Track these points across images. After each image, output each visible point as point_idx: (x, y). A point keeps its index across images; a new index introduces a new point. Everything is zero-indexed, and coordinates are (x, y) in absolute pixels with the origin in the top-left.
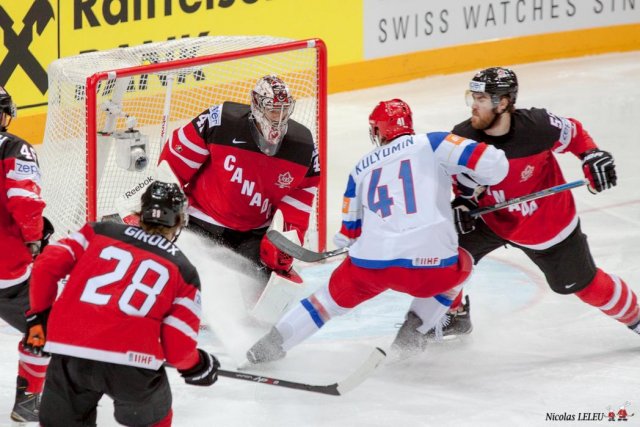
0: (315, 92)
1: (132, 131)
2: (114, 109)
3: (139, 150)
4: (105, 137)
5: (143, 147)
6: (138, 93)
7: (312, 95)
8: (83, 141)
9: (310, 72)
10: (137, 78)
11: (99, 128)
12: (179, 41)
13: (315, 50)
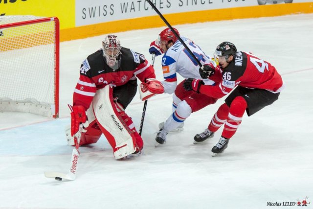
0: (54, 41)
9: (51, 32)
13: (54, 22)
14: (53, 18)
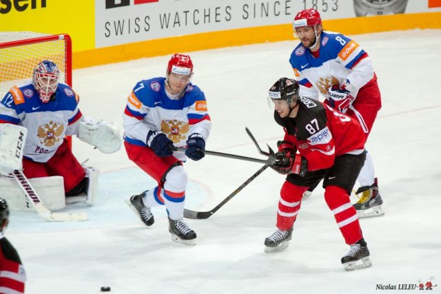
9: (61, 55)
13: (64, 41)
14: (63, 35)
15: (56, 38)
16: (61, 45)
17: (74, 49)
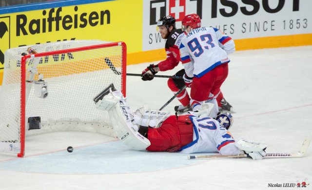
0: (121, 65)
1: (41, 81)
2: (33, 71)
3: (44, 89)
4: (29, 83)
5: (45, 87)
6: (44, 64)
7: (120, 66)
8: (20, 85)
9: (119, 56)
10: (43, 58)
11: (27, 79)
12: (62, 42)
13: (121, 46)
14: (121, 43)
15: (116, 44)
16: (119, 49)
17: (128, 52)
